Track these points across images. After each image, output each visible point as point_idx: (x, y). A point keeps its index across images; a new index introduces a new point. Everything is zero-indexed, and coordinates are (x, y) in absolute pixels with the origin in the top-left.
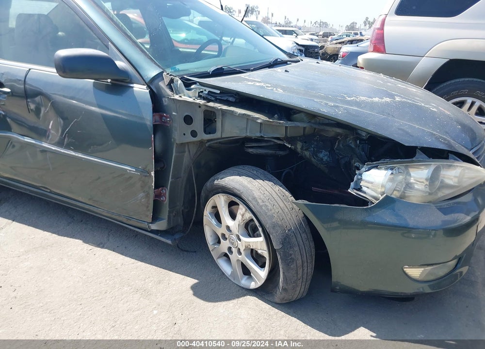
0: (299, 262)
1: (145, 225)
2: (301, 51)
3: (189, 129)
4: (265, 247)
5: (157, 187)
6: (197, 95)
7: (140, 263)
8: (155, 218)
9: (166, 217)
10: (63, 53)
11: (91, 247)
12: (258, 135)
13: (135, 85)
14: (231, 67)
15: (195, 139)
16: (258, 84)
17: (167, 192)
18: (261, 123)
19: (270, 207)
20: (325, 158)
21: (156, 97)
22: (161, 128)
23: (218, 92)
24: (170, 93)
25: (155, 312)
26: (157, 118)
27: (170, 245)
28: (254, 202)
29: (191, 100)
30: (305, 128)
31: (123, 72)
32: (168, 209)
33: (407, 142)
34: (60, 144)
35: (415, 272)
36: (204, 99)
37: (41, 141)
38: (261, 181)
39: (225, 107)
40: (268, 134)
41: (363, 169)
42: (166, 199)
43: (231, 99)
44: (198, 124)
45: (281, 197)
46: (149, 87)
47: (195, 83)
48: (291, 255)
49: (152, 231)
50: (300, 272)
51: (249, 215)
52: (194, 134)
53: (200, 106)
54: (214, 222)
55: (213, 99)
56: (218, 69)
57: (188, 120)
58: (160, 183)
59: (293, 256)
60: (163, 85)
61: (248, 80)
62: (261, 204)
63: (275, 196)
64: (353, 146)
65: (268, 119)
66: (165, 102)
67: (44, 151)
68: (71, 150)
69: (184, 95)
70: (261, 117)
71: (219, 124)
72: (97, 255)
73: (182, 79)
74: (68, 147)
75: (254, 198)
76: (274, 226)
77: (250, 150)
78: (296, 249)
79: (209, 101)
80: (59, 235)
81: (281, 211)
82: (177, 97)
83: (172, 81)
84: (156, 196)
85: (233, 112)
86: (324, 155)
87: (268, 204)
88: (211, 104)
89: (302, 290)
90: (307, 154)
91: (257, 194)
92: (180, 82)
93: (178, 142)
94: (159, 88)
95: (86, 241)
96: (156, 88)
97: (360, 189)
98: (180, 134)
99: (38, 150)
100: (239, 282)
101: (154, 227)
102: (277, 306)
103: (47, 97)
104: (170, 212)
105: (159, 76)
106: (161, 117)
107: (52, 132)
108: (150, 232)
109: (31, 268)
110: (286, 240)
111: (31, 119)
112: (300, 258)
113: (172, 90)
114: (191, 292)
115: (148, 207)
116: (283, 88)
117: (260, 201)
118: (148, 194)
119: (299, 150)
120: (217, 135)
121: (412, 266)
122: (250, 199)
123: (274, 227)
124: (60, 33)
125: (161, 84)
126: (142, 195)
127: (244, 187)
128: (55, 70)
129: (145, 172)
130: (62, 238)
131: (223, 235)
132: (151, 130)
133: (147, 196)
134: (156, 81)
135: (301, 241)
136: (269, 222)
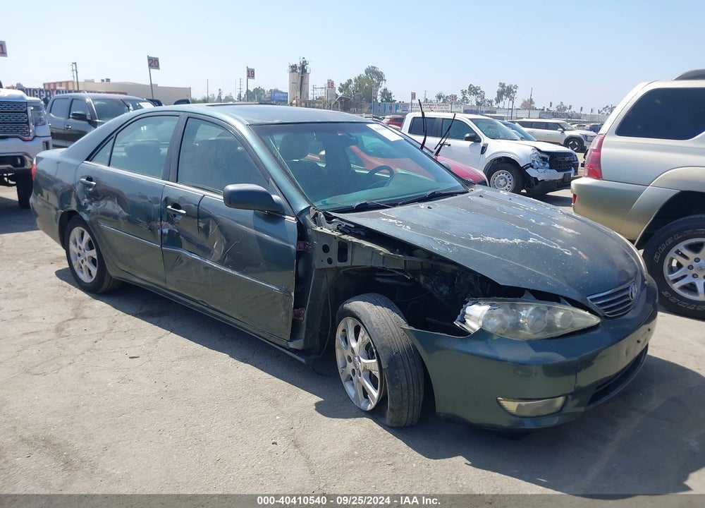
0: (404, 384)
1: (284, 343)
2: (544, 159)
3: (326, 256)
4: (377, 368)
5: (296, 306)
6: (336, 227)
7: (276, 379)
8: (293, 337)
9: (303, 337)
10: (231, 187)
11: (236, 361)
12: (381, 266)
13: (287, 217)
14: (374, 202)
15: (330, 266)
16: (391, 221)
17: (305, 312)
18: (384, 256)
19: (382, 330)
20: (445, 292)
21: (302, 228)
22: (303, 254)
23: (353, 226)
24: (313, 225)
25: (278, 417)
26: (302, 245)
27: (303, 363)
28: (369, 325)
29: (329, 232)
30: (422, 263)
31: (278, 205)
32: (305, 329)
33: (503, 281)
34: (221, 262)
35: (512, 406)
36: (341, 231)
37: (206, 258)
38: (380, 308)
39: (355, 240)
40: (390, 266)
41: (468, 304)
42: (304, 319)
43: (362, 233)
44: (334, 253)
45: (395, 323)
46: (297, 219)
47: (335, 217)
48: (396, 375)
49: (290, 350)
50: (406, 393)
51: (367, 337)
52: (330, 261)
53: (335, 237)
54: (343, 344)
55: (348, 232)
56: (361, 204)
57: (326, 249)
58: (299, 303)
59: (398, 377)
60: (308, 218)
61: (384, 217)
62: (375, 327)
63: (389, 321)
64: (473, 283)
65: (389, 252)
66: (309, 232)
67: (207, 268)
68: (231, 268)
69: (325, 228)
70: (383, 250)
71: (349, 254)
72: (239, 368)
73: (325, 214)
74: (227, 265)
75: (370, 322)
76: (383, 347)
77: (378, 279)
78: (402, 370)
79: (345, 233)
80: (209, 348)
81: (392, 335)
82: (318, 229)
83: (316, 215)
84: (295, 315)
85: (361, 244)
86: (444, 289)
87: (380, 327)
88: (345, 237)
89: (411, 414)
90: (429, 286)
91: (373, 318)
92: (322, 216)
93: (316, 267)
94: (305, 220)
95: (231, 356)
96: (303, 220)
97: (464, 322)
98: (319, 261)
99: (202, 266)
100: (360, 405)
101: (292, 345)
102: (388, 429)
103: (216, 221)
104: (306, 333)
105: (307, 210)
106: (305, 245)
107: (215, 251)
108: (288, 350)
109: (182, 371)
110: (393, 361)
111: (200, 238)
112: (405, 379)
113: (315, 222)
114: (314, 407)
115: (287, 325)
116: (413, 226)
117: (374, 324)
118: (288, 312)
119: (422, 282)
120: (348, 263)
121: (508, 398)
122: (367, 322)
123: (382, 349)
124: (239, 148)
125: (307, 217)
126: (283, 313)
127: (365, 311)
128: (222, 198)
129: (287, 292)
130: (212, 351)
131: (349, 358)
132: (294, 255)
133: (287, 315)
134: (303, 214)
135: (407, 364)
136: (379, 343)
